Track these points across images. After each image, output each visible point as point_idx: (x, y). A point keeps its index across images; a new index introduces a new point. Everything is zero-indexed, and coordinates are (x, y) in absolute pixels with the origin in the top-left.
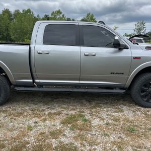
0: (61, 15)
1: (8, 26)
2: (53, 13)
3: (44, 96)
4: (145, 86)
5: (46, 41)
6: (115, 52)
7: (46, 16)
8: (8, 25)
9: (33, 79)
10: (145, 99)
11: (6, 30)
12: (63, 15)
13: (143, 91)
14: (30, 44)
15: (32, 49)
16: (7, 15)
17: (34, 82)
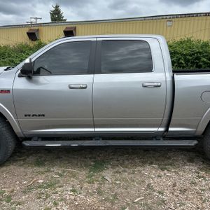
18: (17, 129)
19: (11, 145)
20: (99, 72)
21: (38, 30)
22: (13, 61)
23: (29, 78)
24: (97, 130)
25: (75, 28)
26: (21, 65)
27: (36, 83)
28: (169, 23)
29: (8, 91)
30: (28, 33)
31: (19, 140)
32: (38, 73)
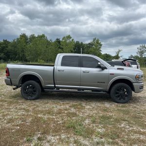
0: (71, 40)
1: (24, 49)
2: (64, 38)
3: (59, 97)
4: (118, 90)
5: (63, 64)
6: (100, 71)
7: (57, 39)
8: (24, 47)
9: (55, 84)
10: (119, 98)
11: (22, 52)
12: (73, 40)
13: (117, 93)
14: (54, 66)
15: (55, 68)
16: (23, 38)
17: (55, 86)
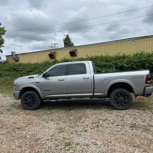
18: (41, 96)
19: (39, 102)
20: (69, 74)
21: (55, 53)
22: (40, 71)
23: (46, 78)
24: (68, 95)
25: (76, 50)
26: (43, 74)
27: (48, 79)
28: (133, 43)
29: (38, 82)
30: (49, 55)
31: (42, 100)
32: (49, 76)
